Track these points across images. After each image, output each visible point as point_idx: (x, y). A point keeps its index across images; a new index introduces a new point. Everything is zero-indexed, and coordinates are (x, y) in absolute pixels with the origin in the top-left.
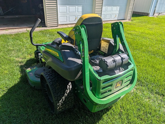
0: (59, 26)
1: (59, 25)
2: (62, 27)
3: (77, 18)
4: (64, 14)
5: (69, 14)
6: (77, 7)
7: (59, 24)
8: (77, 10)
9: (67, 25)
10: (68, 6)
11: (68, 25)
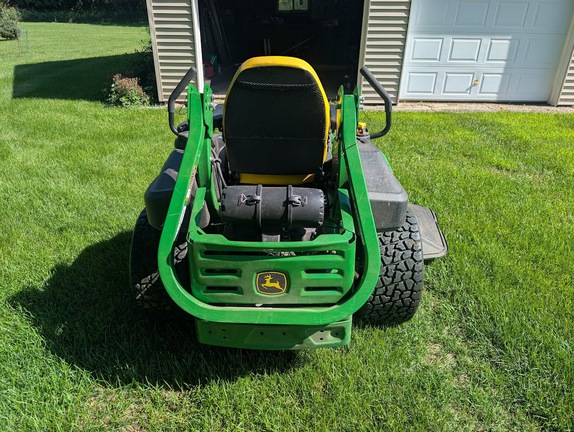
0: (399, 104)
1: (401, 101)
2: (409, 107)
3: (479, 83)
4: (430, 65)
5: (448, 65)
6: (486, 41)
7: (401, 97)
8: (484, 51)
9: (430, 104)
10: (449, 39)
11: (436, 105)
